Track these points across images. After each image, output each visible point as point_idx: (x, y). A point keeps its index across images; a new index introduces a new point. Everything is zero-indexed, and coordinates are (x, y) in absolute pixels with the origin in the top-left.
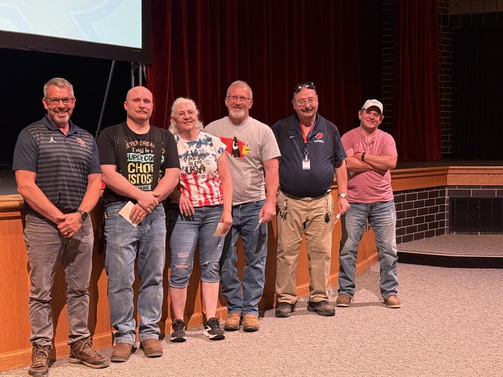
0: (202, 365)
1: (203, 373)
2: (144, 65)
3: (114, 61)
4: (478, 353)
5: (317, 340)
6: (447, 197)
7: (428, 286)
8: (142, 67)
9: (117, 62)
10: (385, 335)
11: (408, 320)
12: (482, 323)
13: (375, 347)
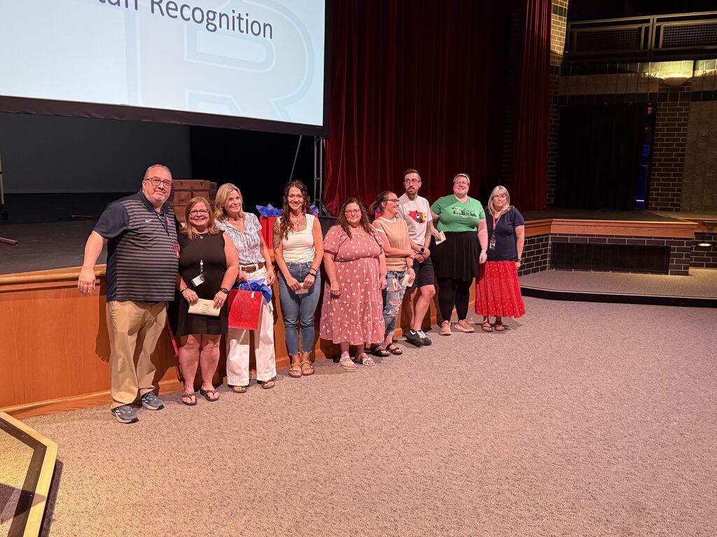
0: (367, 384)
1: (368, 390)
2: (324, 138)
3: (301, 135)
4: (572, 381)
6: (550, 242)
7: (533, 317)
8: (323, 140)
9: (304, 137)
10: (501, 362)
11: (519, 348)
12: (575, 353)
13: (494, 373)
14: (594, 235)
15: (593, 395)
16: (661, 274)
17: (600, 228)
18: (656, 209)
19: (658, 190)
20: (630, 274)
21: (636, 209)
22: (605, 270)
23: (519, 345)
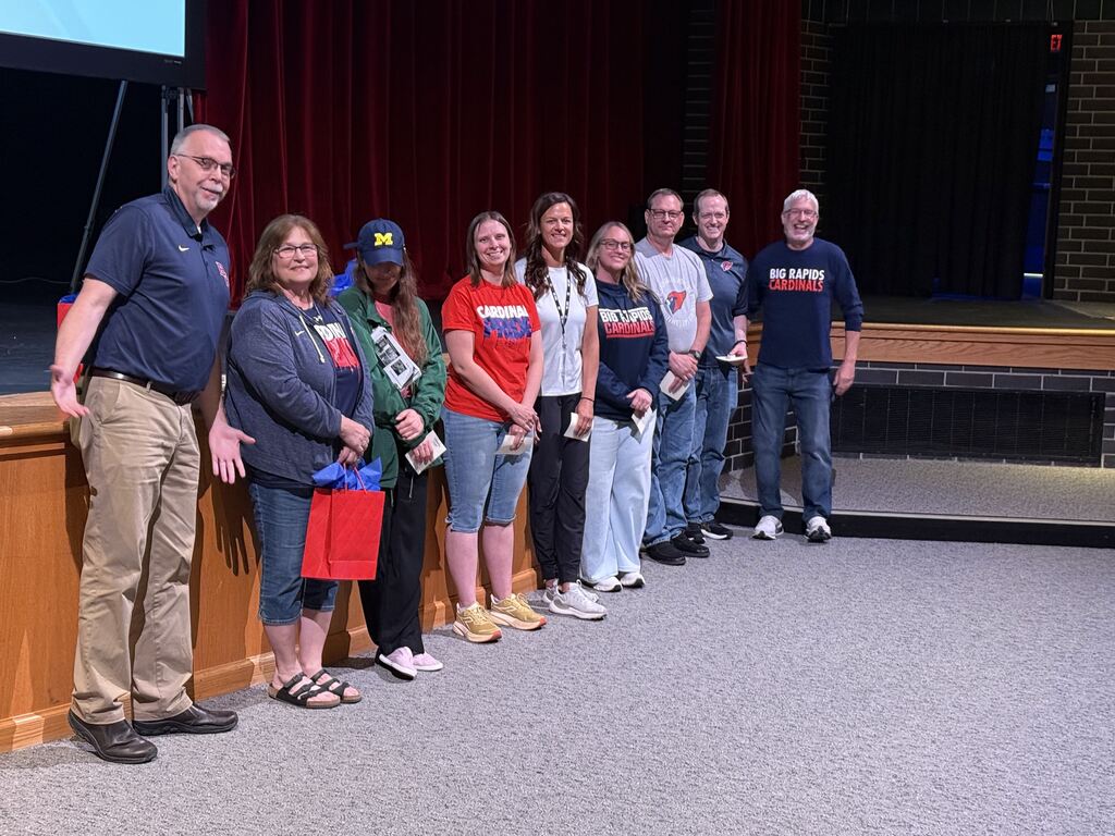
2: (189, 91)
3: (123, 82)
4: (836, 751)
5: (520, 714)
7: (751, 581)
8: (186, 95)
11: (707, 666)
12: (850, 675)
13: (634, 734)
14: (912, 365)
15: (884, 788)
16: (1081, 464)
17: (926, 346)
18: (1072, 297)
19: (1077, 247)
20: (1004, 465)
21: (1024, 296)
22: (944, 455)
23: (708, 657)
